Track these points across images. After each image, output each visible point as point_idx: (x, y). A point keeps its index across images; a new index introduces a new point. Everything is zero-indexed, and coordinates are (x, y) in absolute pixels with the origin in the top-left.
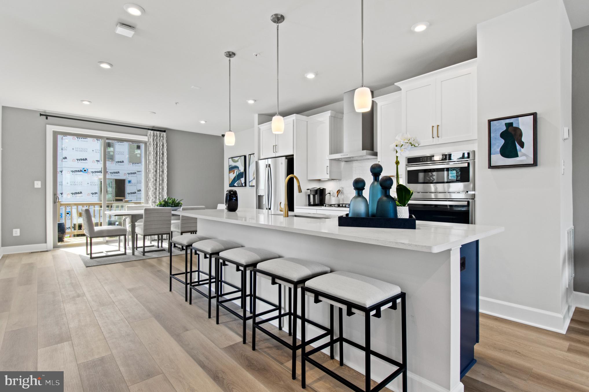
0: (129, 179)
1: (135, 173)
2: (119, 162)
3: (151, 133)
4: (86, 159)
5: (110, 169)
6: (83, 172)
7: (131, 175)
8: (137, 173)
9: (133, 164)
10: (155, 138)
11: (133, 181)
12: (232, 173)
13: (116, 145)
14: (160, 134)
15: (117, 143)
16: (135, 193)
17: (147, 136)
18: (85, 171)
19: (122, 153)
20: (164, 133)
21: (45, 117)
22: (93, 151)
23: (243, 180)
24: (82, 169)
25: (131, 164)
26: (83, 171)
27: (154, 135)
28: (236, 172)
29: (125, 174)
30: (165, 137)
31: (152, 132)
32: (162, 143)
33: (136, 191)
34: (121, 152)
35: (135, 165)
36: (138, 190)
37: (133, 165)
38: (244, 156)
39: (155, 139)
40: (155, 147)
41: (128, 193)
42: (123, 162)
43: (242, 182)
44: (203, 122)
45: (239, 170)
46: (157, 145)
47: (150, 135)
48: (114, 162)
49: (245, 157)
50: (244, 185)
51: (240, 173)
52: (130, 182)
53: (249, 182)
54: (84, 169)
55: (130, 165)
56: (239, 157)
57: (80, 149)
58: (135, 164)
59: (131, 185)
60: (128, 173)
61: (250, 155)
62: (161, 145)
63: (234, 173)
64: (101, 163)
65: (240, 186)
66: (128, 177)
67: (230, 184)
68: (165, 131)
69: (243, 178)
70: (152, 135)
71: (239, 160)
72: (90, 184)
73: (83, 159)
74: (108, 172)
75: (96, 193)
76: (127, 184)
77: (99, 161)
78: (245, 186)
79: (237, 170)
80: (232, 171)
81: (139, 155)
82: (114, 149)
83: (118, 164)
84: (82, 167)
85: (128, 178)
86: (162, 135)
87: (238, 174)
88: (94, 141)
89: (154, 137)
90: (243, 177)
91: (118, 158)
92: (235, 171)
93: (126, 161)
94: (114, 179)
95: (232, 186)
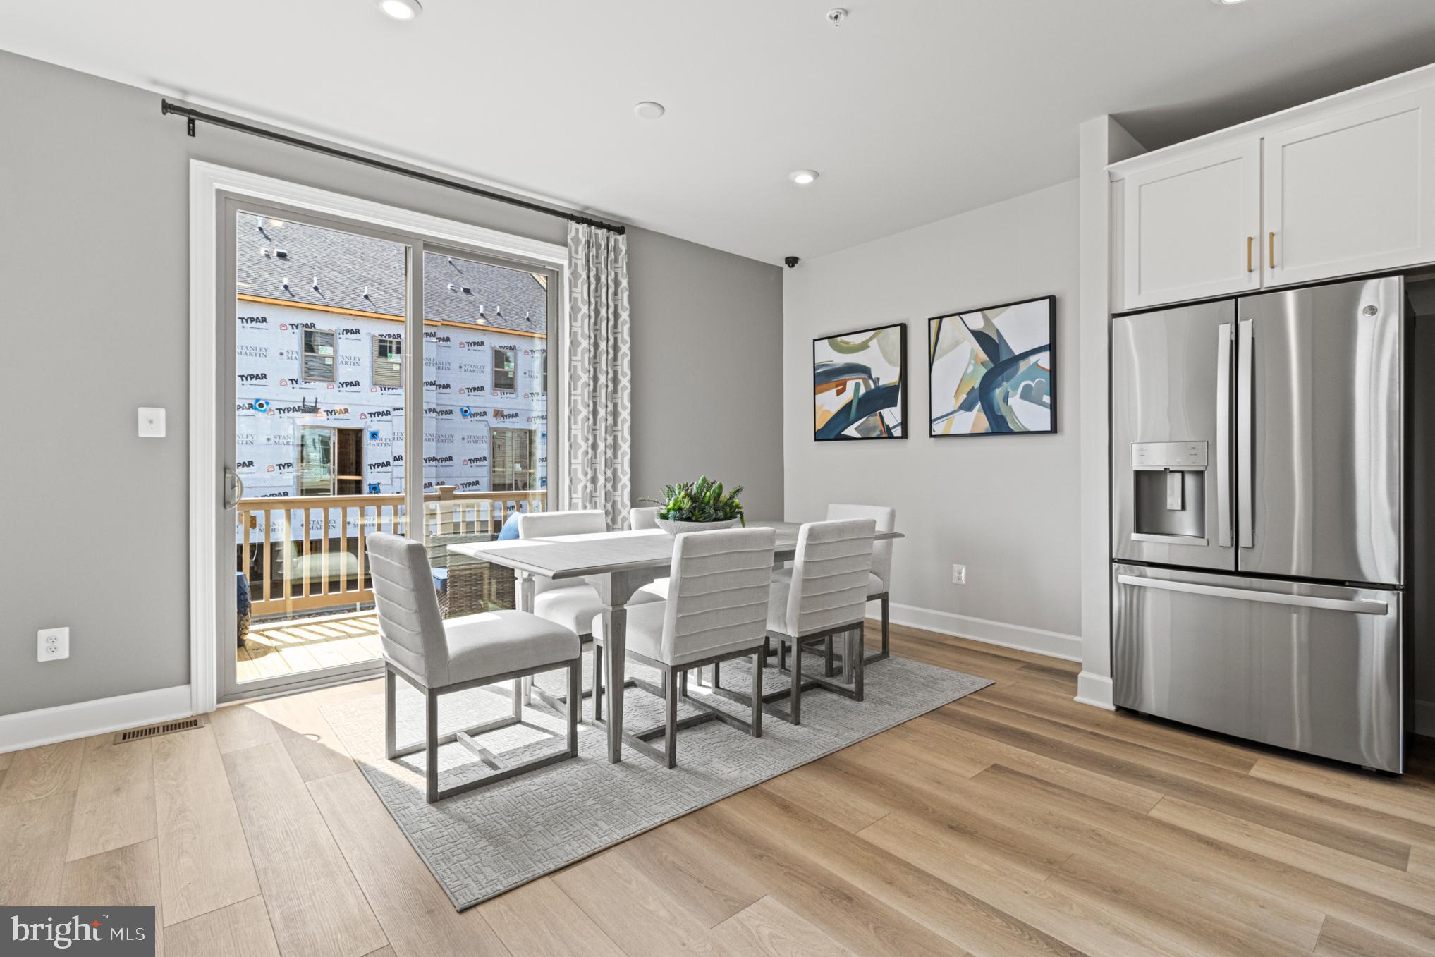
0: (373, 429)
1: (388, 413)
2: (347, 384)
3: (577, 230)
4: (264, 376)
5: (326, 403)
6: (256, 409)
7: (377, 418)
8: (393, 413)
9: (382, 390)
10: (594, 251)
11: (381, 435)
12: (834, 391)
13: (340, 340)
14: (608, 238)
15: (343, 334)
16: (388, 464)
17: (565, 244)
18: (261, 406)
19: (354, 362)
20: (620, 237)
21: (184, 119)
22: (282, 354)
23: (892, 415)
24: (253, 402)
25: (379, 389)
26: (257, 406)
27: (588, 242)
28: (853, 388)
29: (362, 414)
30: (624, 252)
31: (583, 228)
32: (612, 276)
33: (391, 460)
34: (353, 358)
35: (387, 392)
36: (395, 457)
37: (384, 392)
38: (899, 327)
39: (591, 254)
40: (593, 287)
41: (370, 465)
42: (357, 383)
43: (887, 421)
44: (804, 179)
45: (870, 377)
46: (598, 279)
47: (576, 240)
48: (336, 385)
49: (904, 328)
50: (897, 432)
51: (878, 388)
52: (374, 435)
53: (931, 422)
54: (257, 400)
55: (376, 391)
56: (873, 333)
57: (249, 348)
58: (389, 389)
59: (378, 445)
60: (370, 414)
61: (941, 318)
62: (612, 280)
63: (839, 393)
64: (301, 386)
65: (875, 435)
66: (370, 423)
67: (821, 430)
68: (620, 230)
69: (892, 409)
70: (583, 239)
71: (873, 343)
72: (272, 439)
73: (255, 375)
74: (320, 409)
75: (289, 465)
76: (369, 442)
77: (296, 381)
78: (905, 435)
79: (861, 381)
80: (834, 384)
81: (398, 366)
82: (335, 351)
83: (345, 388)
84: (253, 397)
85: (370, 427)
86: (612, 243)
87: (865, 395)
88: (285, 328)
89: (589, 247)
90: (895, 405)
91: (344, 373)
92: (851, 385)
93: (366, 382)
94: (334, 428)
95: (832, 437)
